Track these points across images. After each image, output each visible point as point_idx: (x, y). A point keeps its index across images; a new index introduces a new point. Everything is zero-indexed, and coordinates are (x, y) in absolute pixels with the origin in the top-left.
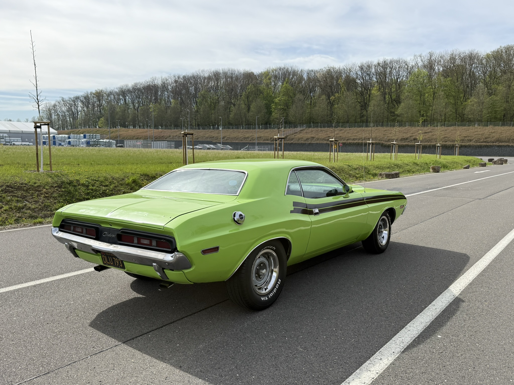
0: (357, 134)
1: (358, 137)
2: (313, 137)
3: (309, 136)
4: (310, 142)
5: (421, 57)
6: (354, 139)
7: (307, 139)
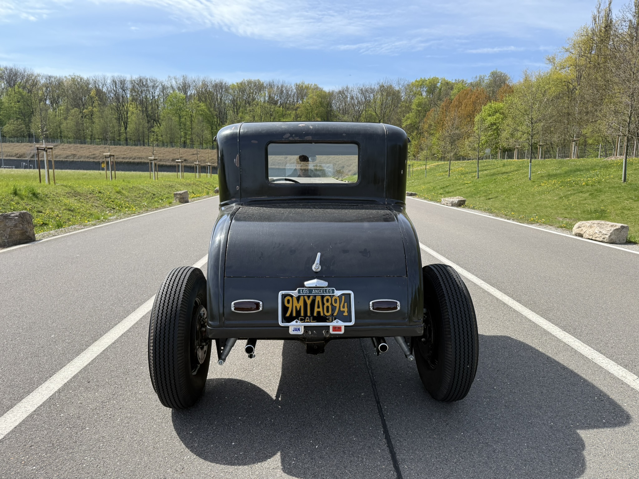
0: (125, 153)
1: (128, 156)
2: (74, 155)
3: (68, 152)
4: (72, 160)
5: (175, 78)
6: (123, 158)
7: (68, 156)
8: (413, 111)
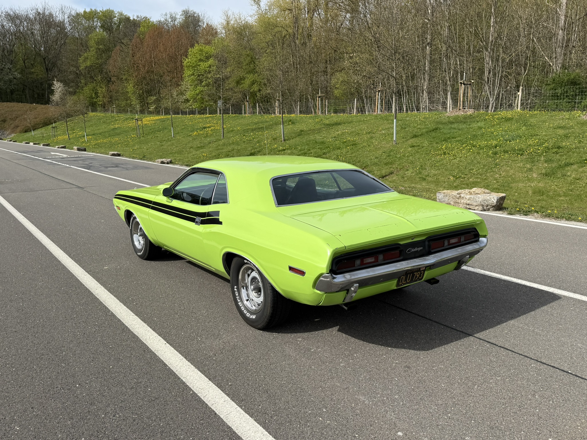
8: (91, 49)
